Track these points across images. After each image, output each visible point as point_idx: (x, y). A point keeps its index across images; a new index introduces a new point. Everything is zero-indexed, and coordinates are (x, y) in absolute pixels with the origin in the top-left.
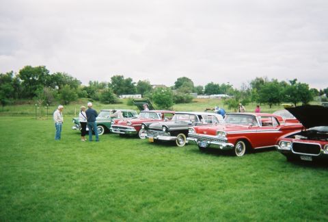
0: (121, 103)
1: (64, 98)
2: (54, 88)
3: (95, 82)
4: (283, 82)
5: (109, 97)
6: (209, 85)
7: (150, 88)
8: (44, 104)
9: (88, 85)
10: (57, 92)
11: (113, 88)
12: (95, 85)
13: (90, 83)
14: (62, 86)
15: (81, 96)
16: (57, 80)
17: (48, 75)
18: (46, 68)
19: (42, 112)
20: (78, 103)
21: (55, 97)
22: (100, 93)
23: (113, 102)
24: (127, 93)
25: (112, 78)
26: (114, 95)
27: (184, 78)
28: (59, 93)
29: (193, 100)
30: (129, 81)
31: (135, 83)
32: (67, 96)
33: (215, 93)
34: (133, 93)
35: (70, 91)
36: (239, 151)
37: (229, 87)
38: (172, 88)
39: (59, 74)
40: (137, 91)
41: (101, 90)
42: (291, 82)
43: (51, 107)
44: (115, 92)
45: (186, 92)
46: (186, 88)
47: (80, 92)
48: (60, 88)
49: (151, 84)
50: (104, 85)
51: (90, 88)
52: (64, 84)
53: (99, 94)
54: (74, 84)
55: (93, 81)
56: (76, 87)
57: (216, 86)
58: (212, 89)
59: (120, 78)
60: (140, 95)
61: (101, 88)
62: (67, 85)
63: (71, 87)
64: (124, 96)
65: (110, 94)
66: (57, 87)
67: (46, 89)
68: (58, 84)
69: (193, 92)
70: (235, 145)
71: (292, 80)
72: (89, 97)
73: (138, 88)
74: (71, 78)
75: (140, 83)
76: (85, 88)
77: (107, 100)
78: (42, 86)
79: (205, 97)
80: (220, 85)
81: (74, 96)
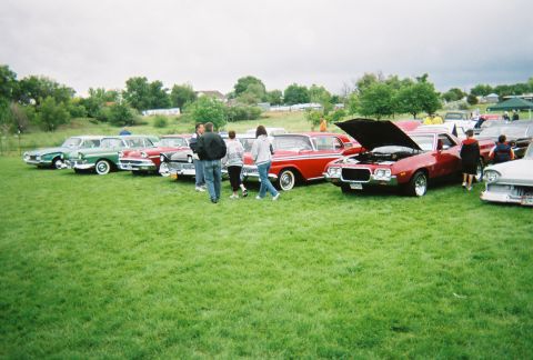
0: (145, 124)
1: (46, 118)
2: (27, 102)
3: (99, 90)
4: (407, 80)
5: (124, 114)
6: (291, 88)
7: (193, 96)
8: (13, 131)
9: (86, 96)
10: (33, 109)
11: (130, 99)
12: (99, 95)
13: (91, 91)
14: (41, 99)
15: (75, 115)
16: (31, 88)
17: (14, 81)
18: (10, 69)
19: (11, 144)
20: (72, 128)
21: (30, 117)
22: (108, 109)
23: (132, 123)
24: (155, 106)
25: (127, 83)
26: (133, 111)
27: (249, 78)
28: (37, 111)
29: (263, 114)
30: (156, 86)
31: (167, 89)
32: (51, 116)
33: (300, 102)
34: (166, 106)
35: (56, 108)
36: (285, 184)
37: (322, 89)
38: (230, 97)
39: (33, 79)
40: (172, 103)
41: (110, 104)
42: (418, 78)
43: (24, 136)
44: (134, 105)
45: (252, 102)
46: (251, 96)
47: (72, 107)
48: (38, 103)
49: (195, 90)
50: (115, 94)
51: (90, 101)
52: (44, 97)
53: (106, 110)
54: (62, 95)
55: (95, 89)
56: (65, 100)
57: (302, 90)
58: (296, 96)
59: (140, 82)
60: (178, 110)
61: (109, 100)
62: (49, 98)
63: (58, 101)
64: (150, 112)
65: (125, 110)
66: (33, 102)
67: (14, 106)
68: (33, 97)
69: (264, 100)
70: (279, 176)
71: (421, 76)
72: (89, 116)
73: (173, 97)
74: (56, 85)
75: (177, 90)
76: (82, 102)
77: (121, 120)
78: (6, 100)
79: (285, 108)
80: (308, 89)
81: (65, 116)
